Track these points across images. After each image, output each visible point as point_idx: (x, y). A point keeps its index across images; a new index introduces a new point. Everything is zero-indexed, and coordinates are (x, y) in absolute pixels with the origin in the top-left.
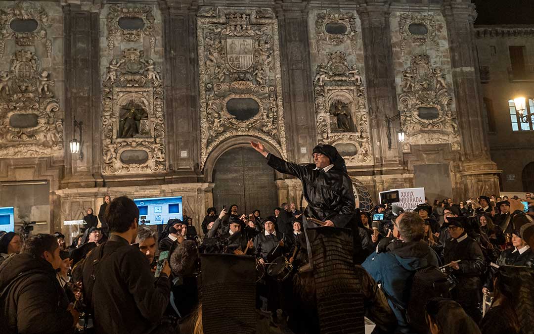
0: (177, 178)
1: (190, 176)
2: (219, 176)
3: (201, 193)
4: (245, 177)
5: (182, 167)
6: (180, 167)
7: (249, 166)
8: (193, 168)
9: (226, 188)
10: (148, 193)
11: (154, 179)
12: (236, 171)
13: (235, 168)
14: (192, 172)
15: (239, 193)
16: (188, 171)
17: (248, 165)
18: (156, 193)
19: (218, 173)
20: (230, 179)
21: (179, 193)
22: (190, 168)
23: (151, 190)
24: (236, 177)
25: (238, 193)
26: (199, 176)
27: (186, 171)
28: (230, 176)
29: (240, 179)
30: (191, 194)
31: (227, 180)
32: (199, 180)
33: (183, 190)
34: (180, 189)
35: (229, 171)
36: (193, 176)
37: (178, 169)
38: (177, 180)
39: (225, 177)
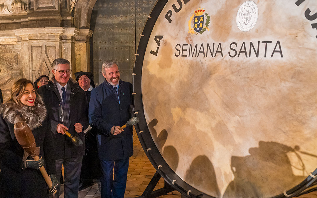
0: (34, 20)
1: (51, 17)
2: (101, 20)
3: (66, 42)
4: (138, 22)
5: (43, 6)
6: (41, 6)
7: (144, 6)
8: (57, 7)
9: (111, 37)
10: (4, 40)
11: (10, 21)
12: (126, 13)
13: (124, 9)
14: (55, 12)
15: (128, 45)
16: (49, 12)
17: (142, 4)
18: (11, 40)
19: (100, 15)
20: (117, 25)
21: (36, 41)
22: (54, 7)
23: (5, 37)
24: (125, 21)
25: (126, 45)
26: (65, 18)
27: (47, 12)
28: (117, 20)
29: (130, 24)
30: (52, 44)
31: (112, 26)
32: (64, 24)
33: (41, 37)
34: (37, 36)
35: (116, 12)
36: (54, 17)
37: (38, 8)
38: (33, 24)
39: (110, 21)
